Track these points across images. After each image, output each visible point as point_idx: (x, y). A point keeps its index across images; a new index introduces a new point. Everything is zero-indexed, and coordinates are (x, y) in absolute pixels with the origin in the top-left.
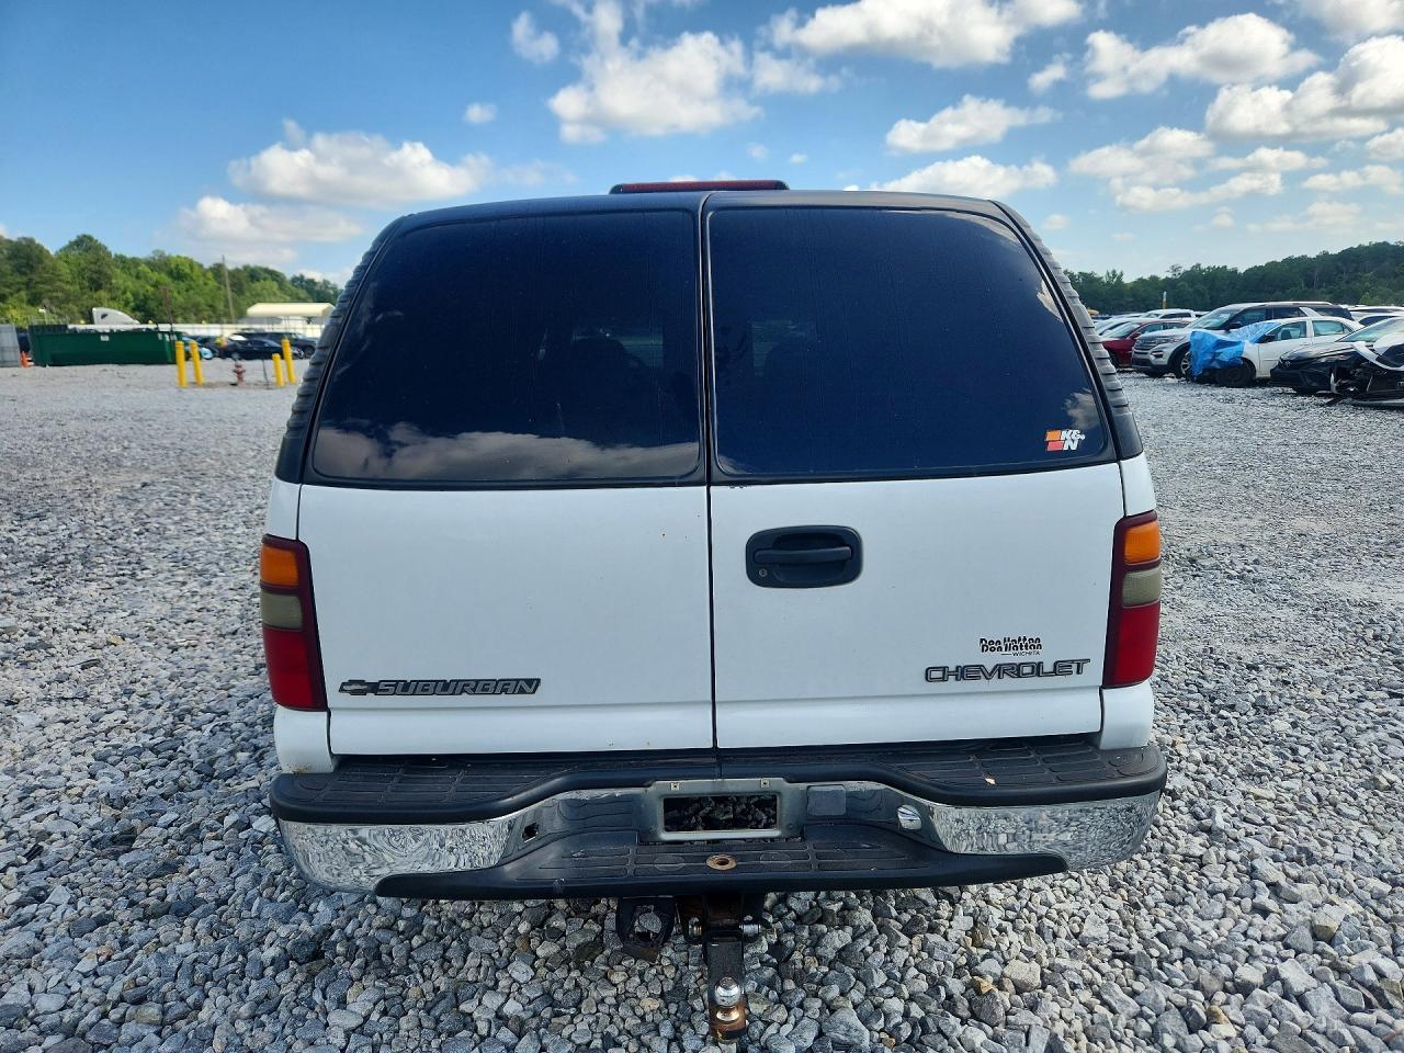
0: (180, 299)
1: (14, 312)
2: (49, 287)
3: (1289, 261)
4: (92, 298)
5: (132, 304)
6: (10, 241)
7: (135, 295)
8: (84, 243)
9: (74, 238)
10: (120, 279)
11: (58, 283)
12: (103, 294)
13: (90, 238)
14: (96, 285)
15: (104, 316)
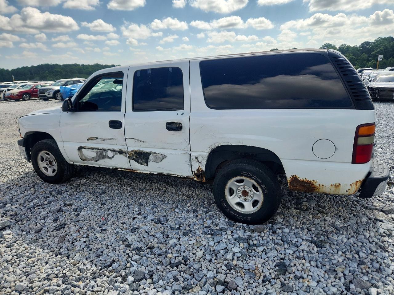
3: (23, 68)
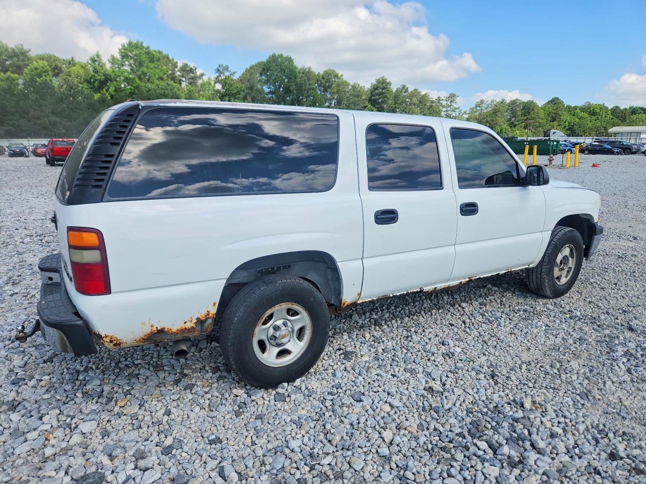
0: (590, 124)
1: (517, 132)
2: (533, 121)
4: (550, 125)
5: (567, 128)
6: (524, 102)
7: (569, 123)
8: (555, 101)
9: (551, 99)
10: (566, 117)
11: (538, 119)
12: (555, 123)
13: (557, 99)
14: (554, 119)
15: (554, 133)
